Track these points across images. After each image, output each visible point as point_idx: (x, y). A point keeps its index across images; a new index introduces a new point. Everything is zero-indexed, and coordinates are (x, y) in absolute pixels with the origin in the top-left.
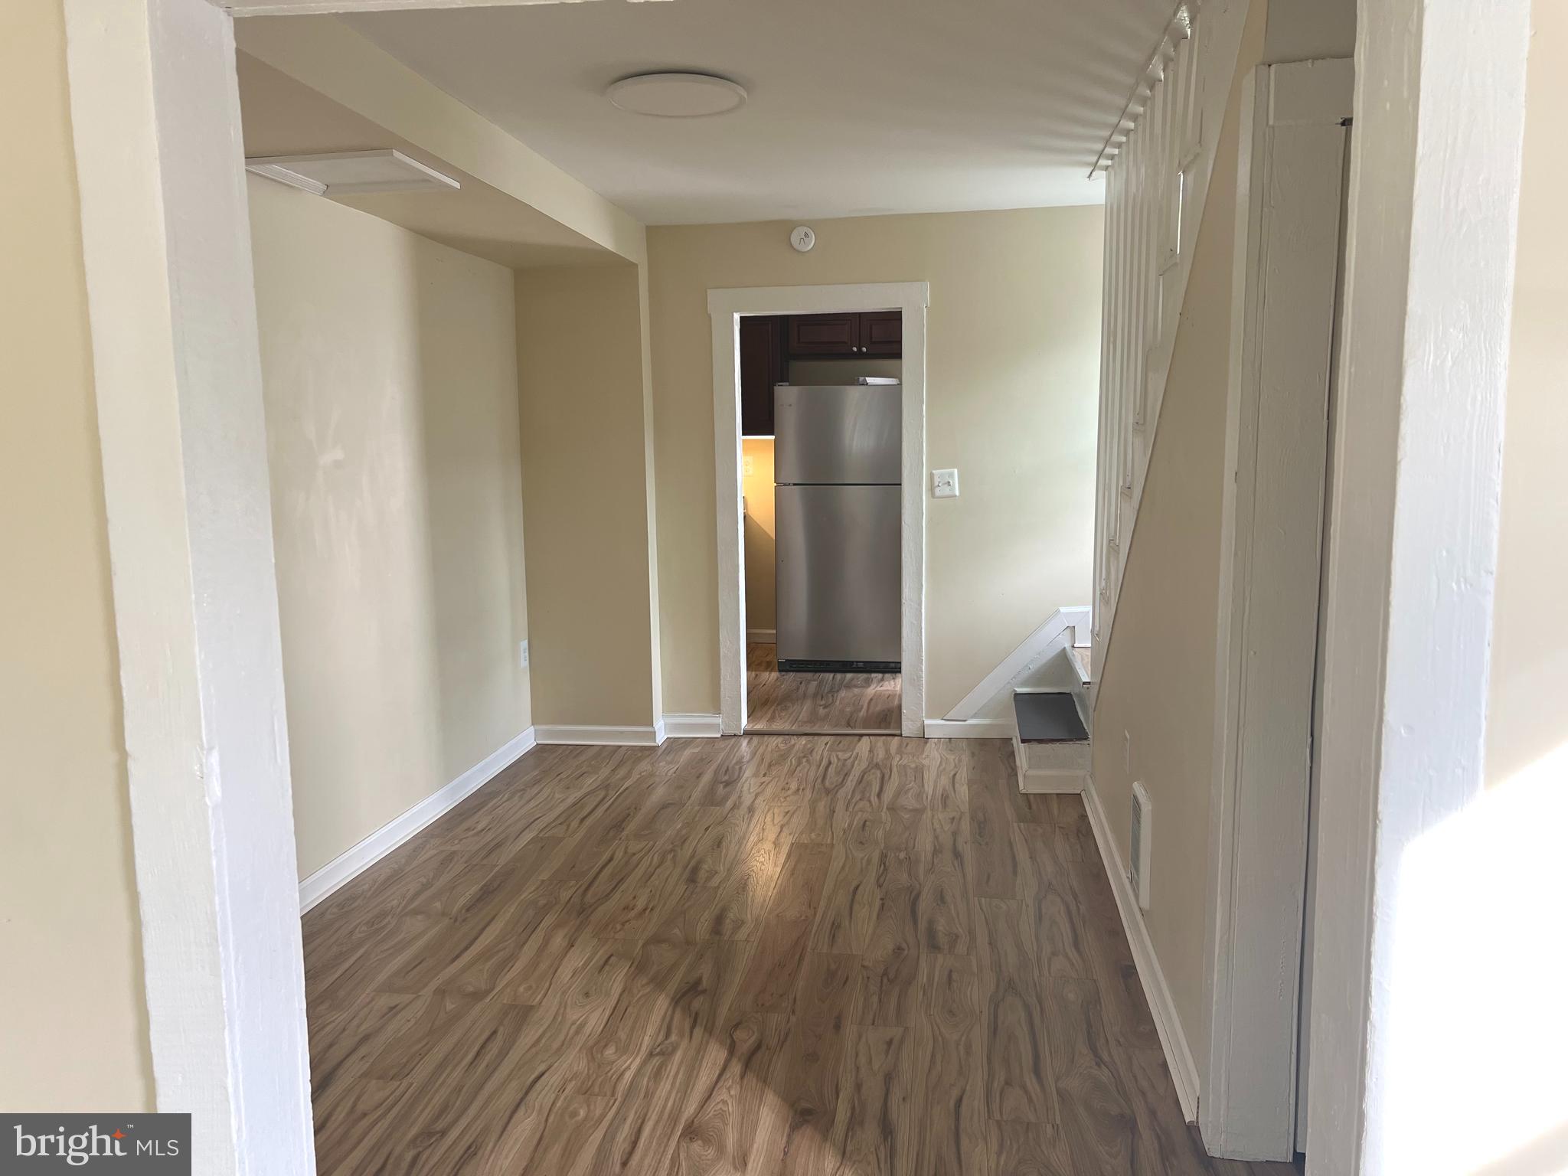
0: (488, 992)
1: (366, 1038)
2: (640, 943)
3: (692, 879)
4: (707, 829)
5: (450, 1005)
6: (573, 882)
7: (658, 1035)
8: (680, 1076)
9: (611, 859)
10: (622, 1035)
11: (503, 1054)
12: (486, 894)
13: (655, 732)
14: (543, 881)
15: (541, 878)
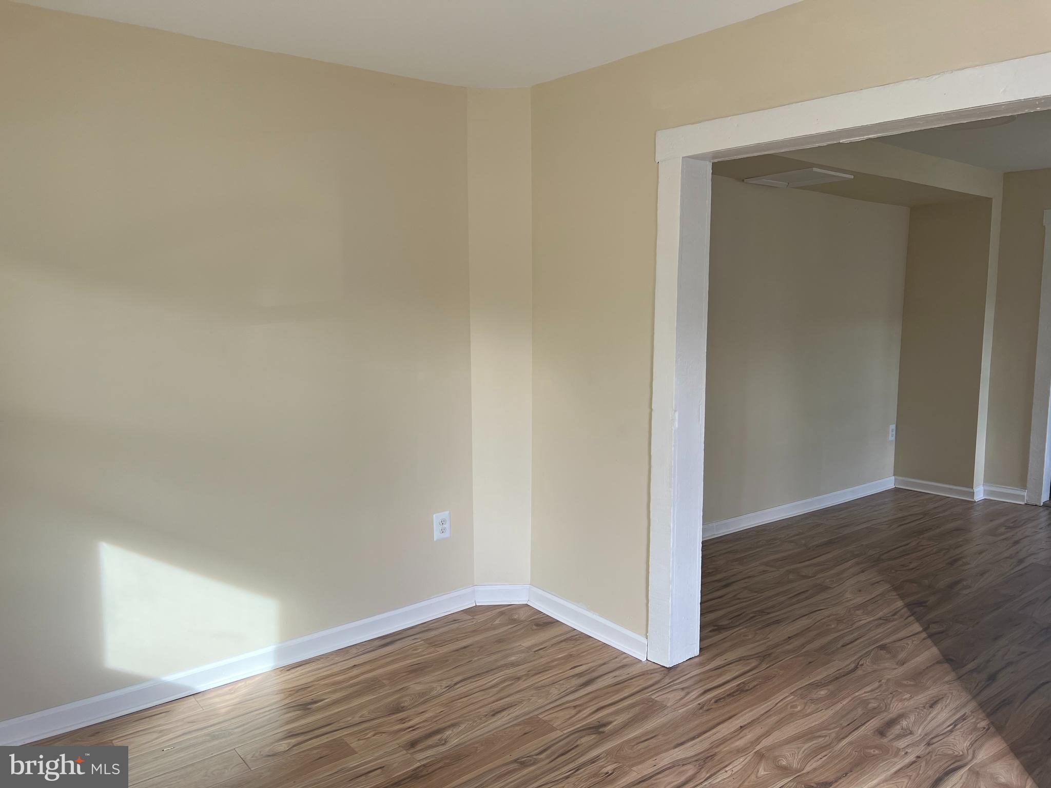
0: (810, 577)
1: (749, 577)
2: (902, 580)
3: (952, 563)
4: (977, 545)
5: (791, 577)
6: (879, 549)
7: (889, 613)
8: (890, 630)
9: (907, 544)
10: (869, 608)
11: (807, 598)
12: (830, 543)
13: (974, 493)
14: (862, 545)
15: (862, 543)
